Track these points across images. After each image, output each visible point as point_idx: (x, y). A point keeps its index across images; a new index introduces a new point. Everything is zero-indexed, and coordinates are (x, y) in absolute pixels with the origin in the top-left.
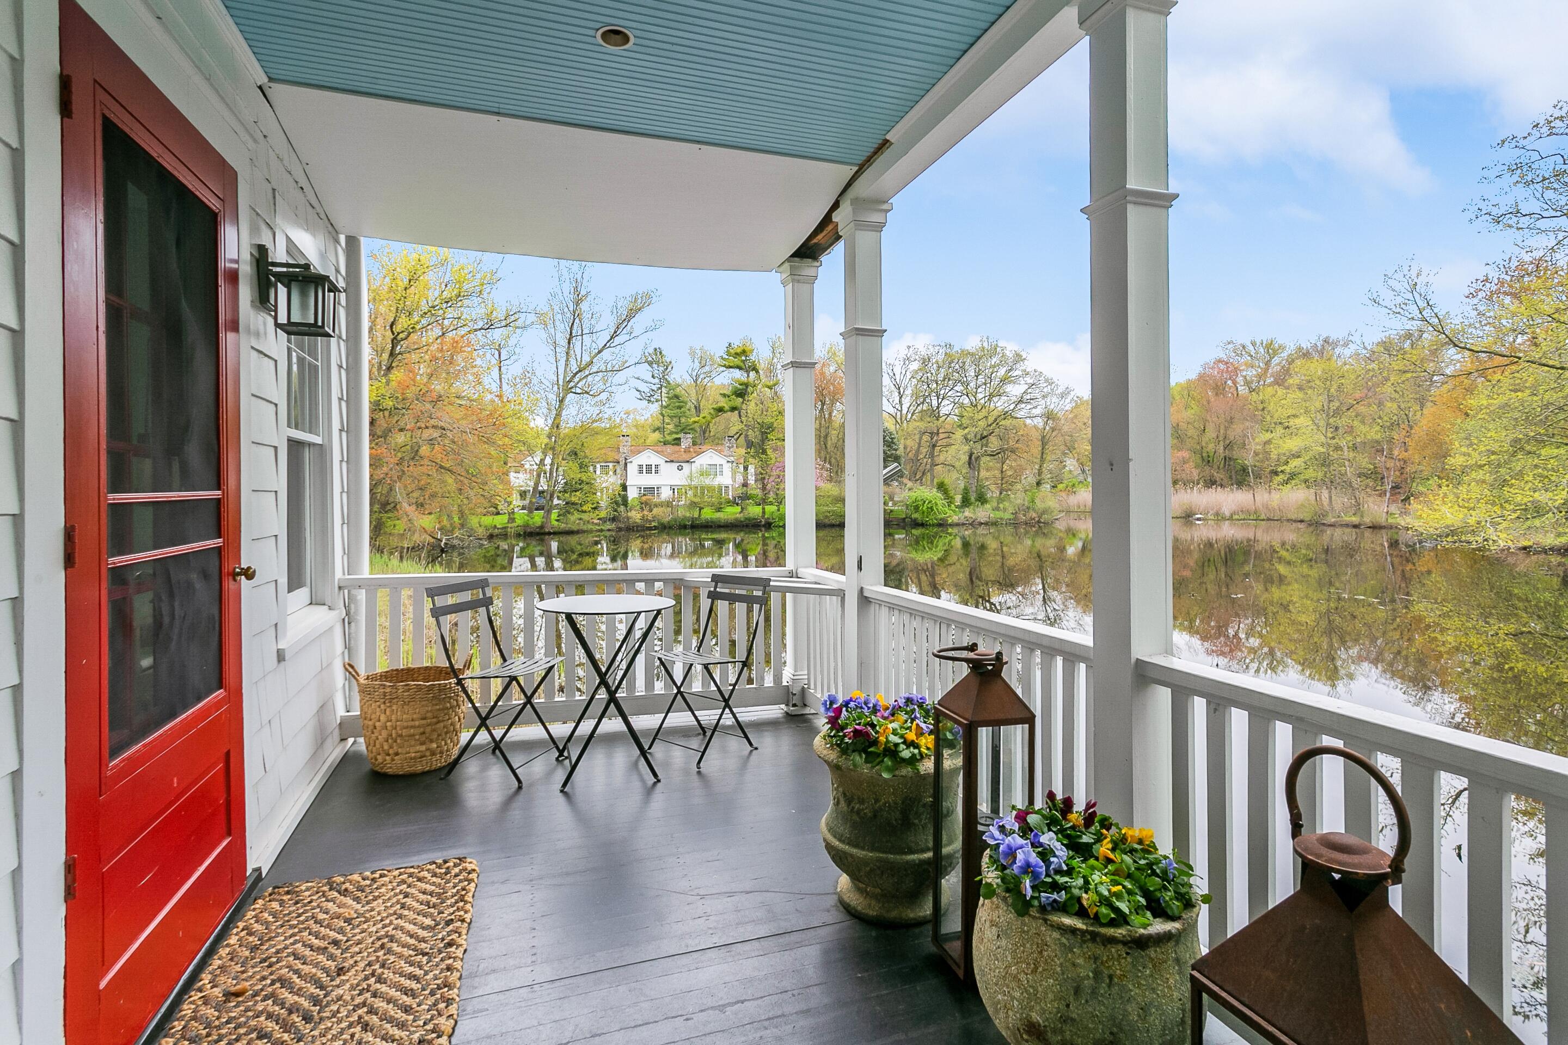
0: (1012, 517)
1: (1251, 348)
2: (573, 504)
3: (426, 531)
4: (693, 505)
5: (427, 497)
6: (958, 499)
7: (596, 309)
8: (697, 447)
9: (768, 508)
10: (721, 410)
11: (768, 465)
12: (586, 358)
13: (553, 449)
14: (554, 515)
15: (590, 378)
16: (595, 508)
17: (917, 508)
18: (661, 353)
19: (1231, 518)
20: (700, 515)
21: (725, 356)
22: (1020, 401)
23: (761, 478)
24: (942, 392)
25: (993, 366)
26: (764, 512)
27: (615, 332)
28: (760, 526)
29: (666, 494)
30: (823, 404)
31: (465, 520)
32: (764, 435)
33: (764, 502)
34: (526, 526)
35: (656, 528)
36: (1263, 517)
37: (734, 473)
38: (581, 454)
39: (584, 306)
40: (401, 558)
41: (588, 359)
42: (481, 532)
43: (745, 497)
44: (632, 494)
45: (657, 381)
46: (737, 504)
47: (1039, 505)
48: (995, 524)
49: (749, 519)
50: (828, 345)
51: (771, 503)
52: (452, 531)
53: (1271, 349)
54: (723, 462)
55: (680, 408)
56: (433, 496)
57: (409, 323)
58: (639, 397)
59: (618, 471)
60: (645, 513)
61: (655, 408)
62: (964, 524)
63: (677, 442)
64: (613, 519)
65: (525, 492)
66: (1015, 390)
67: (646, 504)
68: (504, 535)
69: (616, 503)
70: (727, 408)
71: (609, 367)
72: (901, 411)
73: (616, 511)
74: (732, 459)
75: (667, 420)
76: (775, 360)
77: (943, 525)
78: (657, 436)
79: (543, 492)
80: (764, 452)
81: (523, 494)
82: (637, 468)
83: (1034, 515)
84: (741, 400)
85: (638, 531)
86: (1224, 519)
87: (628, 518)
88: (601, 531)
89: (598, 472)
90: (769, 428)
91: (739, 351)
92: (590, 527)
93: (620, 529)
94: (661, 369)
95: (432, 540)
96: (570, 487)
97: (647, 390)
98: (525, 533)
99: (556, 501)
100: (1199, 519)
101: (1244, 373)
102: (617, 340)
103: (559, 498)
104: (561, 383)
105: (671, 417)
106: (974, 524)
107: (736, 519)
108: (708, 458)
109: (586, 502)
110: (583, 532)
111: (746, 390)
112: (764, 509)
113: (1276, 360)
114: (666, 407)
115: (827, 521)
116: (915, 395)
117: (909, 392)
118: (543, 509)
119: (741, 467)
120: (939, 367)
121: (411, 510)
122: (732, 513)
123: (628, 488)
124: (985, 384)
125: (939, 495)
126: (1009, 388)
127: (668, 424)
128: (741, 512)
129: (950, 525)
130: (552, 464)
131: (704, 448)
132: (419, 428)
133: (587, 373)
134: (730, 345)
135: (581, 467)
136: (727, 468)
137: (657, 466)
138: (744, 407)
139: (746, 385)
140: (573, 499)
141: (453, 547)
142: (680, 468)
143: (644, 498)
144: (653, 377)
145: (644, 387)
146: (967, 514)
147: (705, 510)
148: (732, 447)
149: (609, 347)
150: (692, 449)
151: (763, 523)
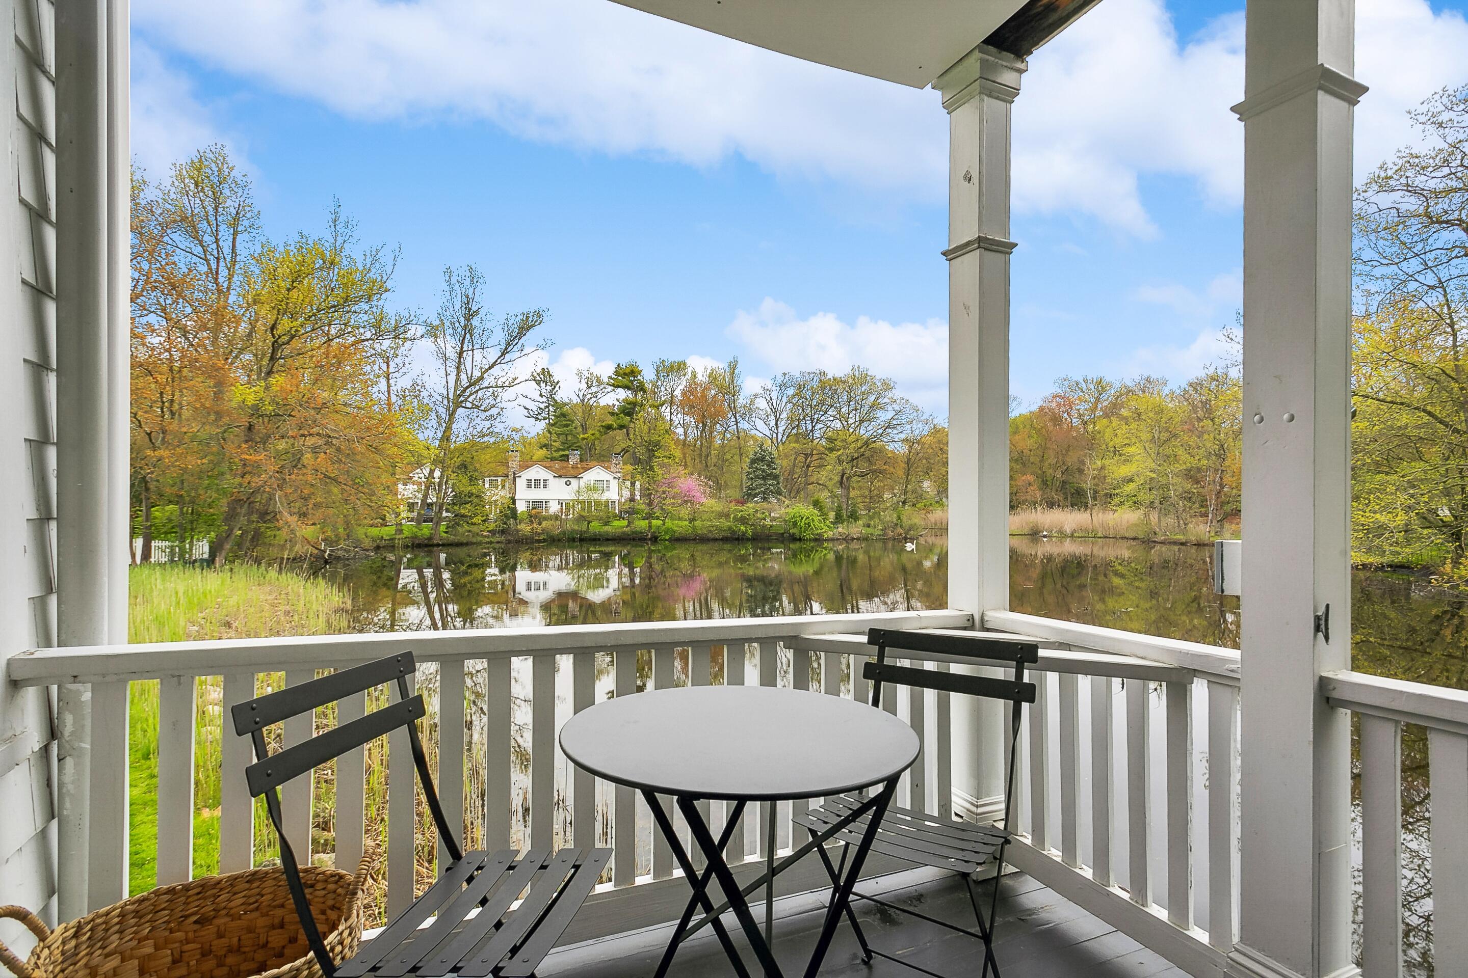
0: (881, 533)
1: (1084, 385)
2: (463, 516)
3: (309, 542)
4: (581, 518)
5: (311, 506)
6: (832, 515)
7: (487, 325)
8: (584, 463)
9: (654, 522)
10: (609, 427)
11: (655, 481)
12: (477, 374)
13: (442, 462)
14: (443, 526)
15: (480, 394)
16: (484, 521)
17: (795, 524)
18: (548, 372)
19: (1072, 536)
20: (588, 528)
21: (613, 376)
22: (888, 427)
23: (647, 493)
24: (816, 416)
25: (863, 393)
26: (650, 527)
27: (506, 349)
28: (645, 539)
29: (554, 508)
30: (704, 425)
31: (351, 531)
32: (651, 453)
33: (649, 516)
34: (415, 537)
35: (544, 540)
36: (1100, 535)
37: (620, 489)
38: (471, 467)
39: (475, 322)
40: (281, 569)
41: (479, 374)
42: (367, 543)
43: (632, 512)
44: (521, 507)
45: (544, 399)
46: (623, 519)
47: (906, 522)
48: (866, 539)
49: (635, 533)
50: (709, 371)
51: (657, 518)
52: (337, 542)
53: (1101, 386)
54: (610, 478)
55: (567, 426)
56: (317, 506)
57: (292, 325)
58: (527, 414)
59: (507, 485)
60: (535, 525)
61: (542, 425)
62: (838, 539)
63: (566, 458)
64: (503, 532)
65: (413, 504)
66: (884, 416)
67: (536, 516)
68: (391, 547)
69: (506, 515)
70: (615, 425)
71: (500, 383)
72: (777, 434)
73: (505, 523)
74: (619, 475)
75: (554, 437)
76: (659, 383)
77: (819, 540)
78: (543, 453)
79: (431, 504)
80: (652, 469)
81: (411, 506)
82: (525, 483)
83: (902, 531)
84: (628, 418)
85: (527, 543)
86: (1066, 536)
87: (518, 531)
88: (491, 543)
89: (487, 486)
90: (656, 446)
91: (627, 371)
92: (480, 539)
93: (509, 542)
94: (549, 388)
95: (316, 551)
96: (460, 499)
97: (535, 409)
98: (413, 544)
99: (445, 514)
100: (1045, 536)
101: (1078, 407)
102: (508, 357)
103: (447, 511)
104: (451, 396)
105: (558, 435)
106: (848, 539)
107: (624, 533)
108: (596, 474)
109: (476, 515)
110: (473, 544)
111: (634, 409)
112: (650, 523)
113: (1104, 396)
114: (552, 425)
115: (710, 535)
116: (790, 419)
117: (784, 415)
118: (431, 521)
119: (628, 483)
120: (813, 393)
121: (293, 520)
122: (619, 526)
123: (517, 502)
124: (856, 410)
125: (816, 512)
126: (879, 413)
127: (555, 441)
128: (628, 526)
129: (826, 540)
130: (441, 477)
131: (591, 464)
132: (303, 435)
133: (477, 388)
134: (619, 365)
135: (471, 480)
136: (614, 484)
137: (545, 481)
138: (632, 425)
139: (634, 404)
140: (463, 511)
141: (338, 559)
142: (568, 484)
143: (534, 512)
144: (541, 395)
145: (533, 406)
146: (840, 530)
147: (593, 524)
148: (619, 463)
149: (500, 363)
150: (579, 466)
151: (649, 536)
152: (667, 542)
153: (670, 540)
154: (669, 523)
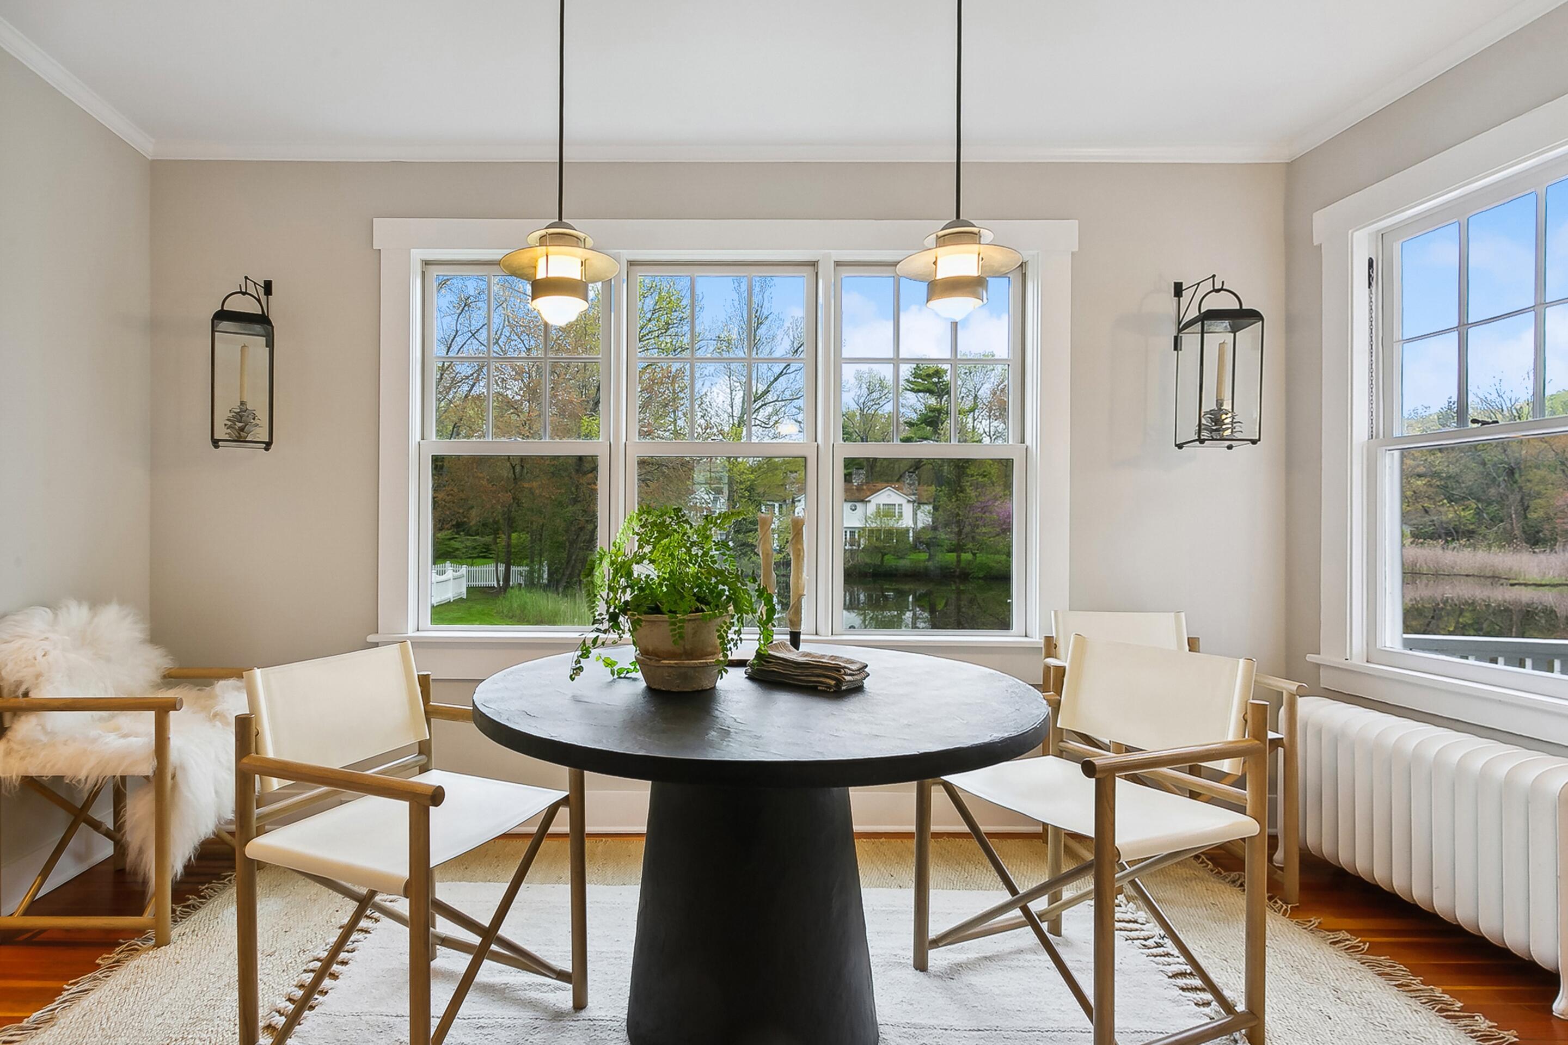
8: (871, 484)
9: (964, 556)
20: (883, 562)
21: (912, 379)
23: (956, 521)
26: (959, 561)
28: (952, 577)
33: (957, 549)
37: (917, 514)
41: (766, 389)
43: (932, 543)
46: (921, 551)
49: (939, 568)
51: (968, 550)
54: (903, 501)
74: (914, 497)
84: (930, 429)
91: (930, 371)
102: (793, 365)
107: (922, 568)
108: (885, 497)
111: (937, 417)
112: (959, 557)
119: (928, 507)
122: (918, 559)
128: (928, 560)
131: (879, 485)
134: (920, 366)
136: (908, 509)
139: (939, 411)
142: (854, 509)
147: (886, 557)
148: (914, 484)
149: (785, 374)
150: (865, 487)
151: (957, 573)
152: (980, 581)
153: (985, 578)
154: (981, 557)
